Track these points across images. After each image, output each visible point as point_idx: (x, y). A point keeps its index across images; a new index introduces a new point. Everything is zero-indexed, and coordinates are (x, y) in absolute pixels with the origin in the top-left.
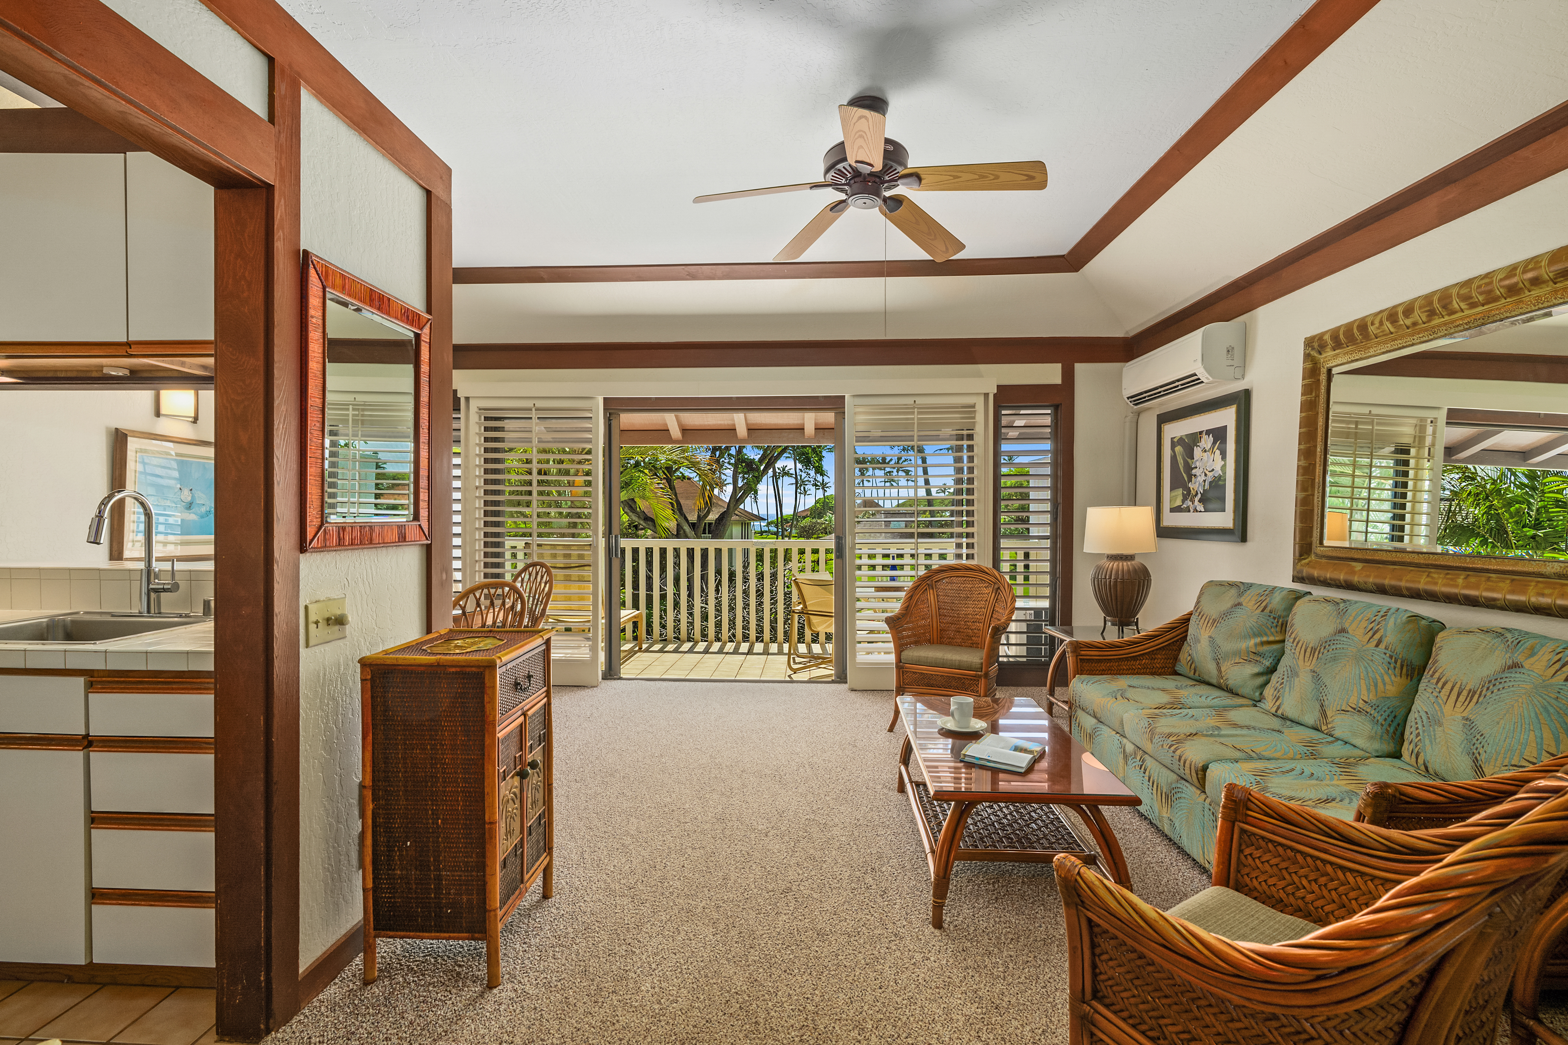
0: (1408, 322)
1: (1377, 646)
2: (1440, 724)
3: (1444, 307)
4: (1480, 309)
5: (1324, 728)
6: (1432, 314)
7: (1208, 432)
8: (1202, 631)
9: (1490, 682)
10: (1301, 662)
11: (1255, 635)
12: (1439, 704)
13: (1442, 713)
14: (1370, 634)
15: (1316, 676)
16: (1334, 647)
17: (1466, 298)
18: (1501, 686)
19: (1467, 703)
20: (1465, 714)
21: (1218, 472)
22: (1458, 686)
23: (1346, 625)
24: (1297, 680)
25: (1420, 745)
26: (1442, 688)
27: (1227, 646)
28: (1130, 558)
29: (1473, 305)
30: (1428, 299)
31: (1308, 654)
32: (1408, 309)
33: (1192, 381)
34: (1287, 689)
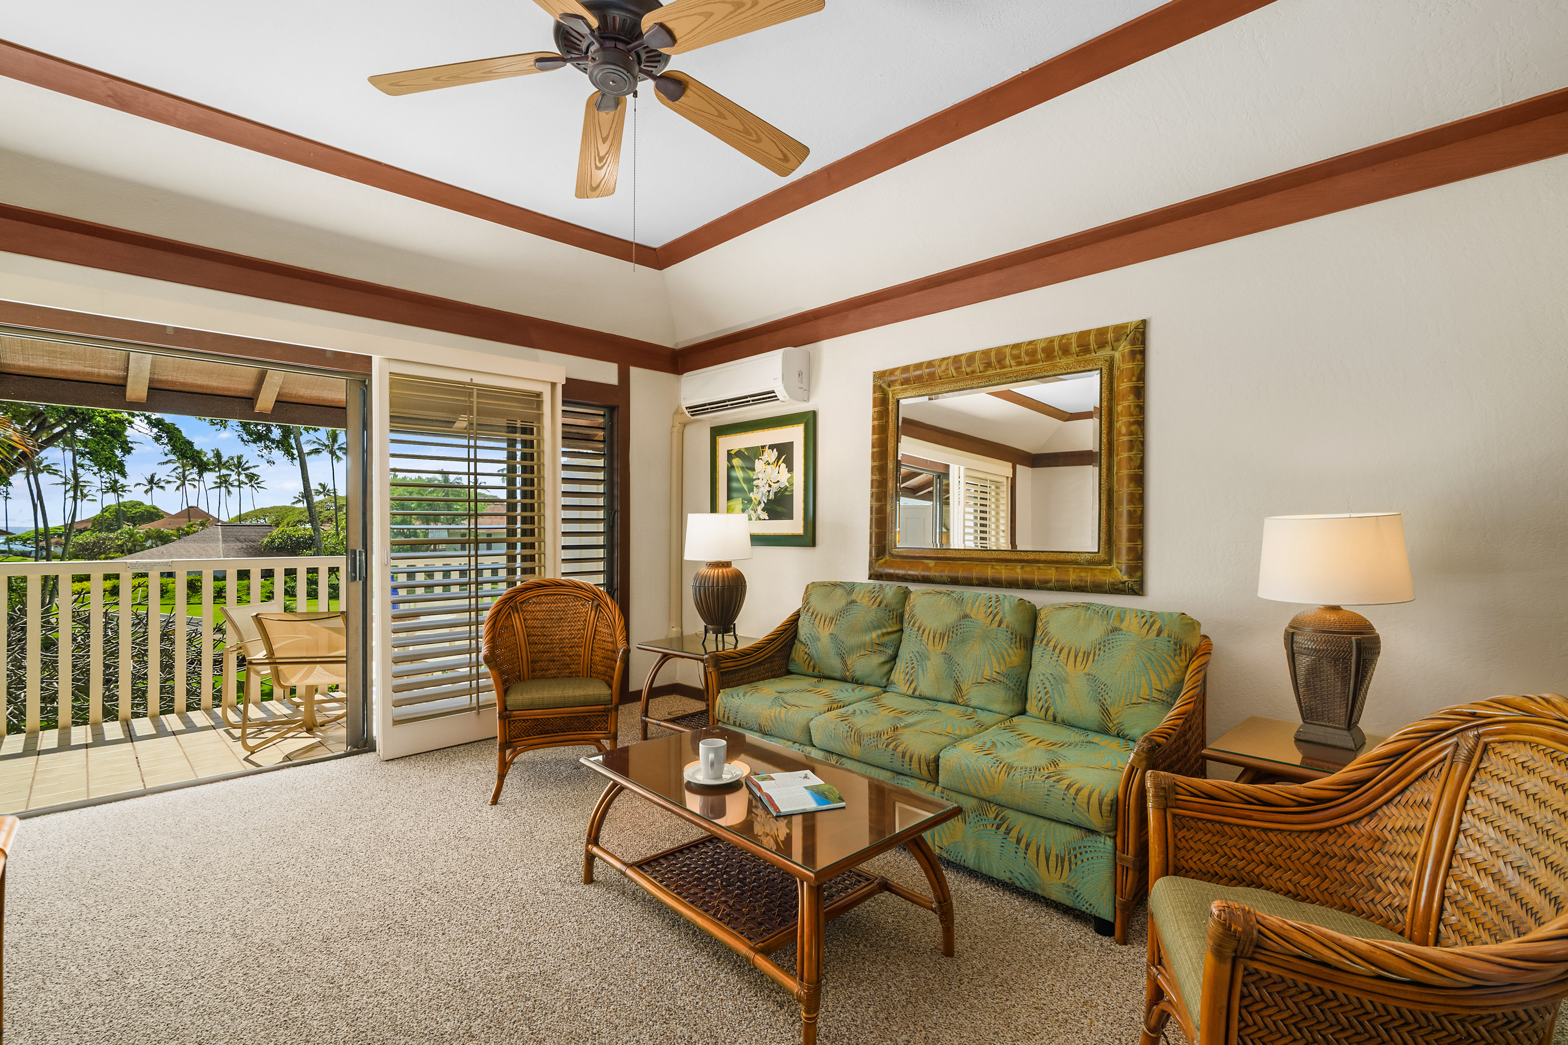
0: (969, 370)
1: (999, 626)
2: (1067, 682)
3: (999, 362)
4: (1024, 367)
5: (960, 700)
6: (988, 365)
7: (772, 447)
8: (820, 630)
9: (1100, 644)
10: (930, 647)
11: (876, 628)
12: (1060, 666)
13: (1066, 672)
14: (991, 617)
15: (948, 658)
16: (961, 631)
17: (1016, 357)
18: (1110, 646)
19: (1084, 662)
20: (1086, 671)
21: (784, 483)
22: (1073, 650)
23: (968, 611)
24: (929, 663)
25: (1050, 701)
26: (1060, 653)
27: (852, 641)
28: (727, 564)
29: (1019, 364)
30: (986, 353)
31: (937, 640)
32: (971, 358)
33: (769, 396)
34: (920, 672)
